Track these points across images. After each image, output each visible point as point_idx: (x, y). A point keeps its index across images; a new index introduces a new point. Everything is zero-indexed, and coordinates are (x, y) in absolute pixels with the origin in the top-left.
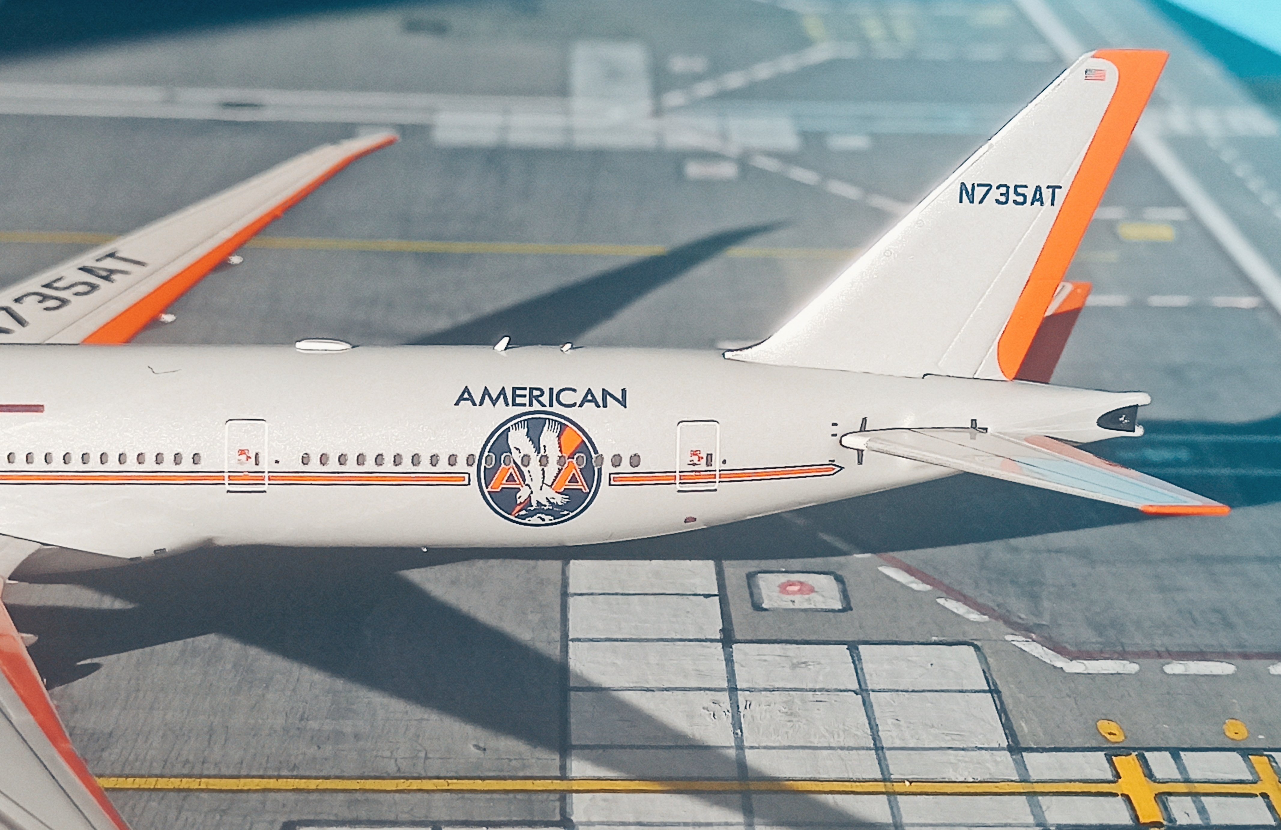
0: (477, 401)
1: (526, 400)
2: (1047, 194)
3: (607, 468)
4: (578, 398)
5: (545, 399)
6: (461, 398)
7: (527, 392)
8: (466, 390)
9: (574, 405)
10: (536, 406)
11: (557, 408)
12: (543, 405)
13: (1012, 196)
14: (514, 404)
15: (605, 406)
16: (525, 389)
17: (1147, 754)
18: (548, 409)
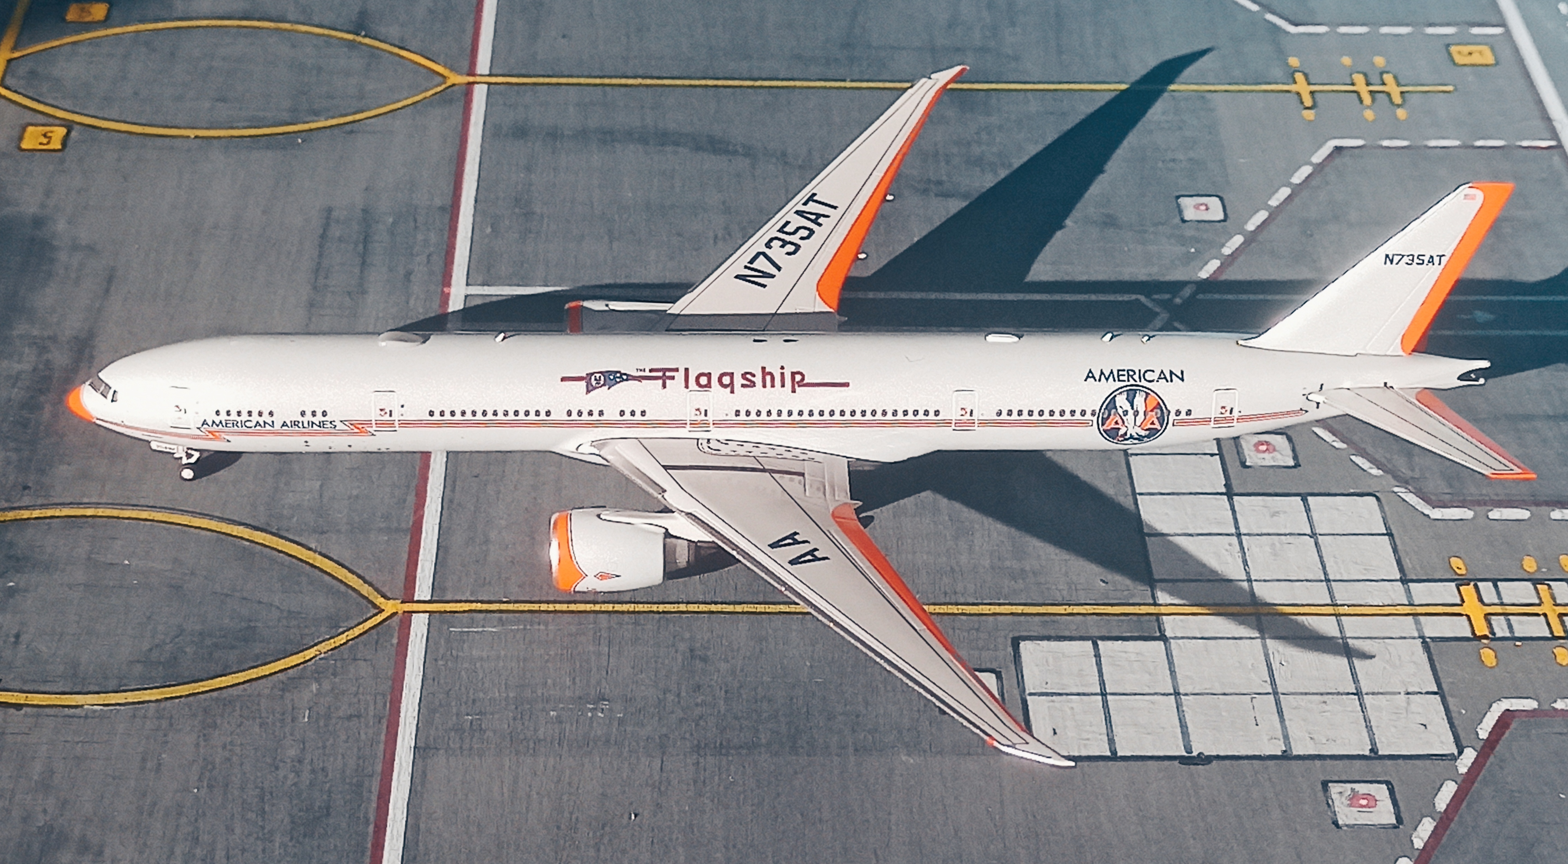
0: (1097, 378)
1: (1125, 378)
2: (1436, 260)
3: (1172, 416)
4: (1155, 376)
5: (1136, 377)
6: (1088, 377)
7: (1125, 373)
8: (1090, 371)
9: (1153, 381)
10: (1132, 382)
11: (1144, 383)
12: (1135, 381)
13: (1416, 261)
14: (1119, 380)
15: (1172, 381)
16: (1124, 370)
17: (1479, 584)
18: (1138, 383)
